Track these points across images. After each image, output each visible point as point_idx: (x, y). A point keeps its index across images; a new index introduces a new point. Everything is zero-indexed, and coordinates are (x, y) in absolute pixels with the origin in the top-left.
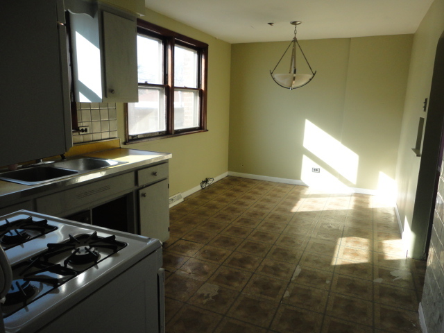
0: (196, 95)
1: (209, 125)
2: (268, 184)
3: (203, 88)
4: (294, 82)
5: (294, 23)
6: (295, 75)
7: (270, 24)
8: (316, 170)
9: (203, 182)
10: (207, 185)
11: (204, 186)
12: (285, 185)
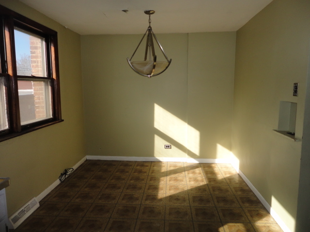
0: (46, 84)
1: (64, 115)
2: (127, 164)
3: (54, 76)
4: (153, 70)
5: (147, 12)
6: (155, 63)
7: (125, 11)
8: (167, 147)
9: (62, 175)
10: (67, 176)
11: (63, 178)
12: (142, 164)
